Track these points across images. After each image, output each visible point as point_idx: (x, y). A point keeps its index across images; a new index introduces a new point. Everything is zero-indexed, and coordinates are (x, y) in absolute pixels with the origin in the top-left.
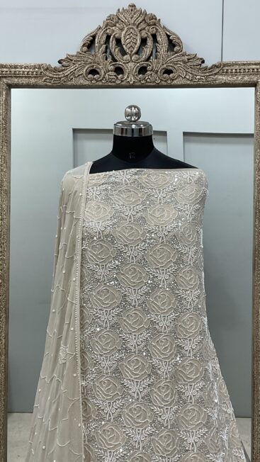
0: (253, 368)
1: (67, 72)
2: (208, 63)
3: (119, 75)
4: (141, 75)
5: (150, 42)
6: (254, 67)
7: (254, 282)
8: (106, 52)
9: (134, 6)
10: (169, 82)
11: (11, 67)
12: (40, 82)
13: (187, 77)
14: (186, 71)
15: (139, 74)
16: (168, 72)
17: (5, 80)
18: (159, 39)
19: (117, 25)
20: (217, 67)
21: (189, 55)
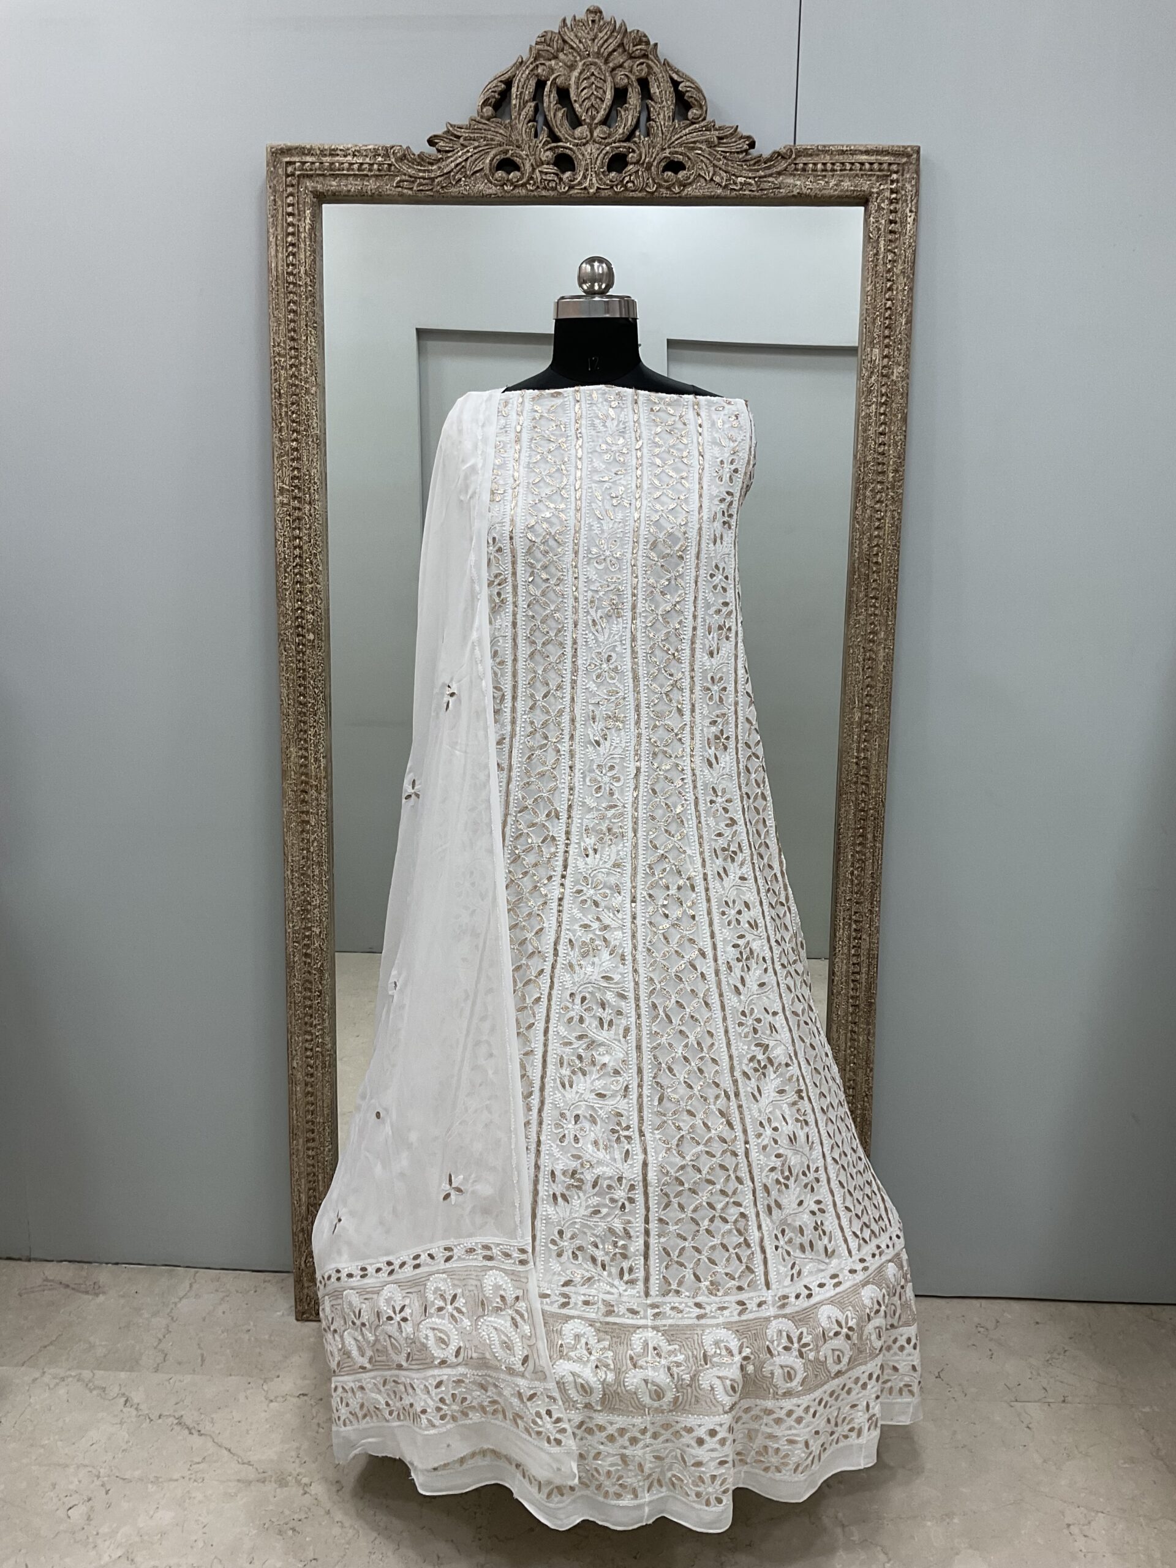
0: (838, 815)
1: (449, 165)
2: (764, 148)
3: (563, 172)
4: (613, 174)
5: (634, 98)
6: (864, 158)
7: (847, 638)
8: (534, 119)
9: (598, 11)
10: (677, 190)
11: (323, 153)
12: (389, 188)
13: (717, 179)
14: (715, 166)
15: (610, 170)
16: (675, 166)
17: (309, 183)
18: (654, 90)
19: (561, 56)
20: (783, 158)
21: (720, 129)
